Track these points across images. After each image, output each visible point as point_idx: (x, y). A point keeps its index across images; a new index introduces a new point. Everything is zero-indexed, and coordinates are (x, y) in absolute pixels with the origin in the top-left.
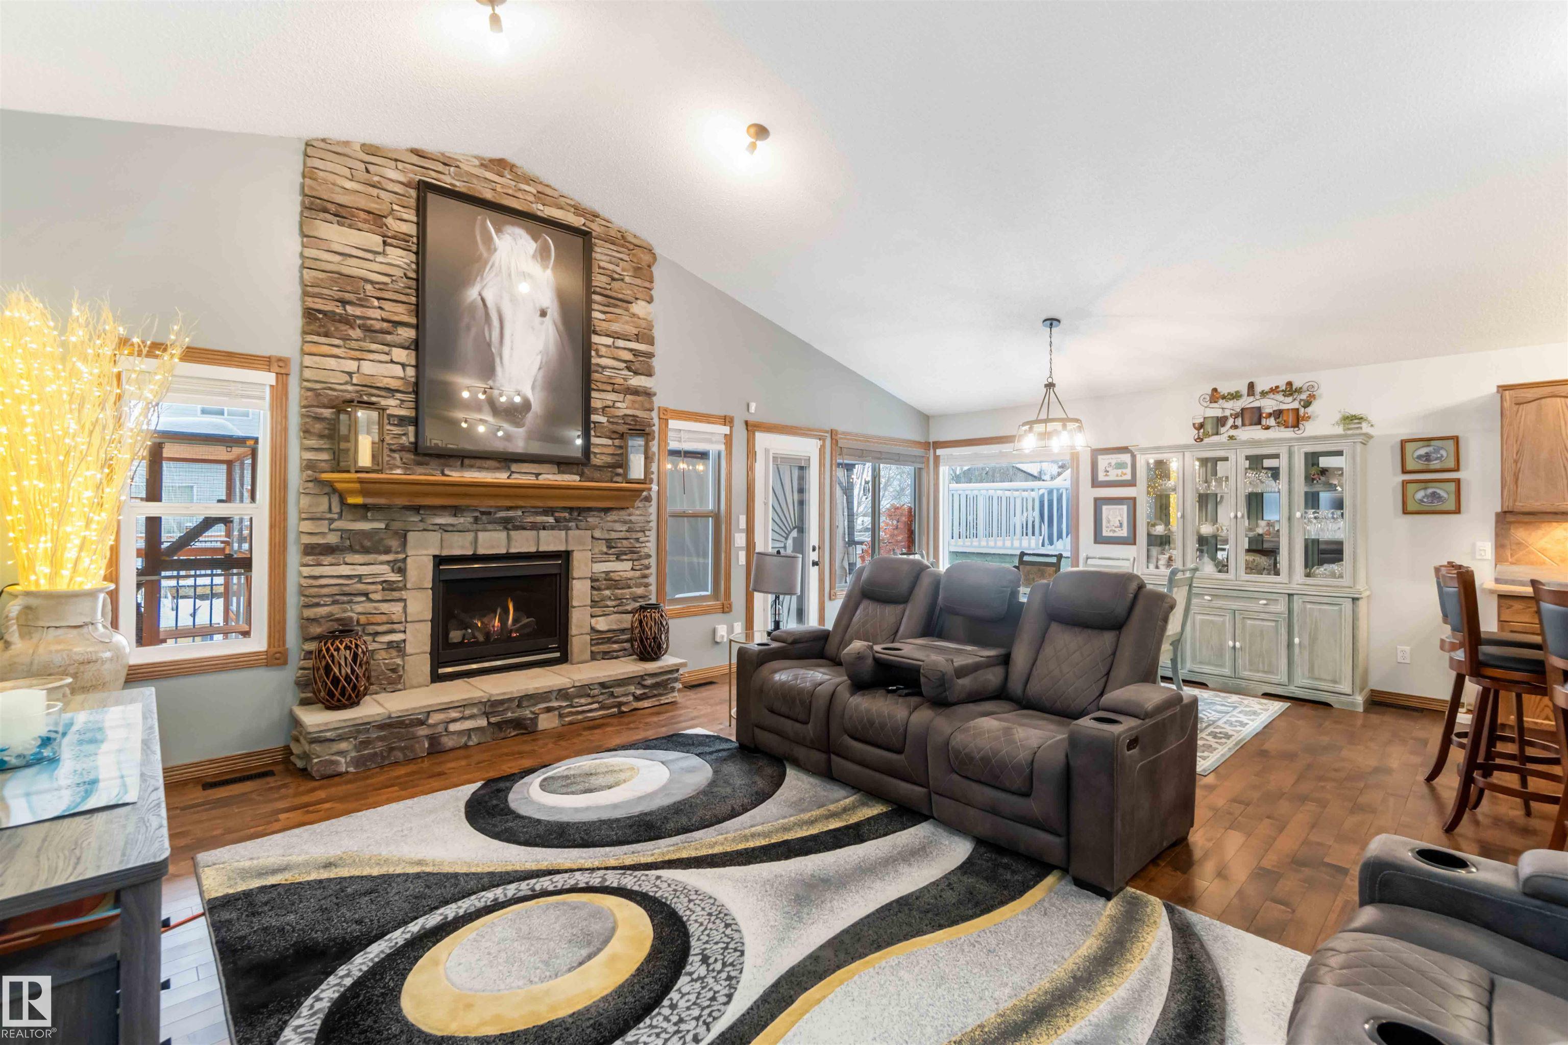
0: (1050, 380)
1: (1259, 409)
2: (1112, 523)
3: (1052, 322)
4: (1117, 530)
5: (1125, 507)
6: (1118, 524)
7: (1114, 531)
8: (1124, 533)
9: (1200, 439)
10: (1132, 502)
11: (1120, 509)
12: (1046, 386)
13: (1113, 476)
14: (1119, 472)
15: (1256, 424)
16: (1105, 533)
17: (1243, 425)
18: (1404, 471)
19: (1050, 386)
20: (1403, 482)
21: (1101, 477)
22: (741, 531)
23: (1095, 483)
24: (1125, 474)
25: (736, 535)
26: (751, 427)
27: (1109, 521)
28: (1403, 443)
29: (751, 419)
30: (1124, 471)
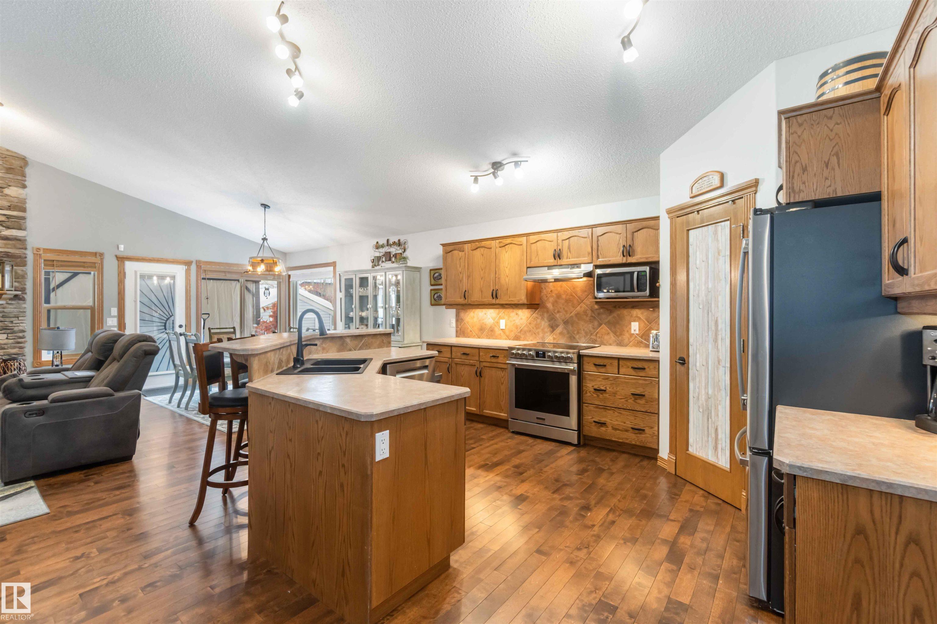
0: (264, 236)
1: (390, 252)
3: (265, 206)
9: (373, 267)
12: (263, 239)
15: (389, 261)
17: (386, 261)
18: (432, 285)
20: (431, 290)
22: (114, 317)
25: (108, 319)
26: (121, 259)
28: (431, 270)
29: (120, 254)
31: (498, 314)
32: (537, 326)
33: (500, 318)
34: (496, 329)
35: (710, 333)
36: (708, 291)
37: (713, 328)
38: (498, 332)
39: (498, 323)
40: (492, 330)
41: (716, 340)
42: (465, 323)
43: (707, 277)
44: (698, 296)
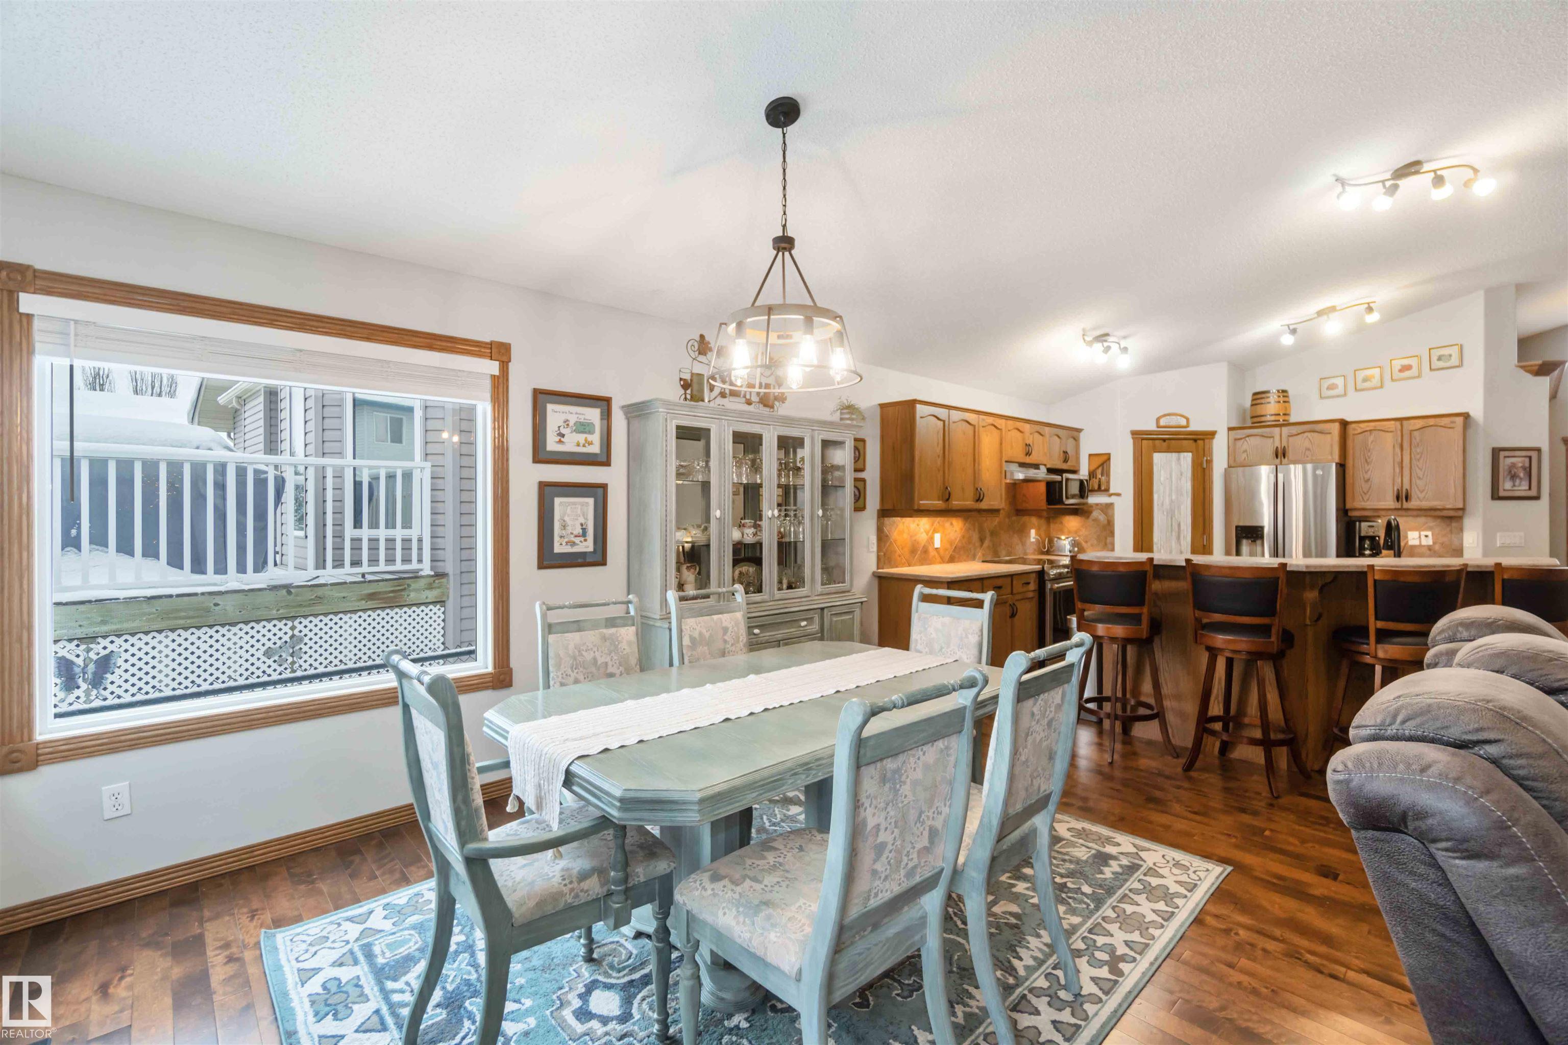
2: (569, 529)
4: (577, 540)
5: (591, 501)
6: (579, 530)
7: (573, 544)
8: (587, 546)
10: (598, 491)
11: (582, 504)
13: (572, 443)
14: (581, 438)
16: (558, 549)
19: (784, 243)
21: (552, 445)
23: (540, 455)
24: (591, 443)
27: (564, 527)
30: (590, 437)
31: (933, 525)
32: (969, 541)
33: (935, 531)
34: (930, 549)
35: (1174, 533)
36: (1172, 501)
37: (1177, 529)
38: (932, 553)
39: (931, 540)
40: (925, 551)
41: (1178, 538)
42: (891, 543)
43: (1171, 490)
44: (1162, 505)
